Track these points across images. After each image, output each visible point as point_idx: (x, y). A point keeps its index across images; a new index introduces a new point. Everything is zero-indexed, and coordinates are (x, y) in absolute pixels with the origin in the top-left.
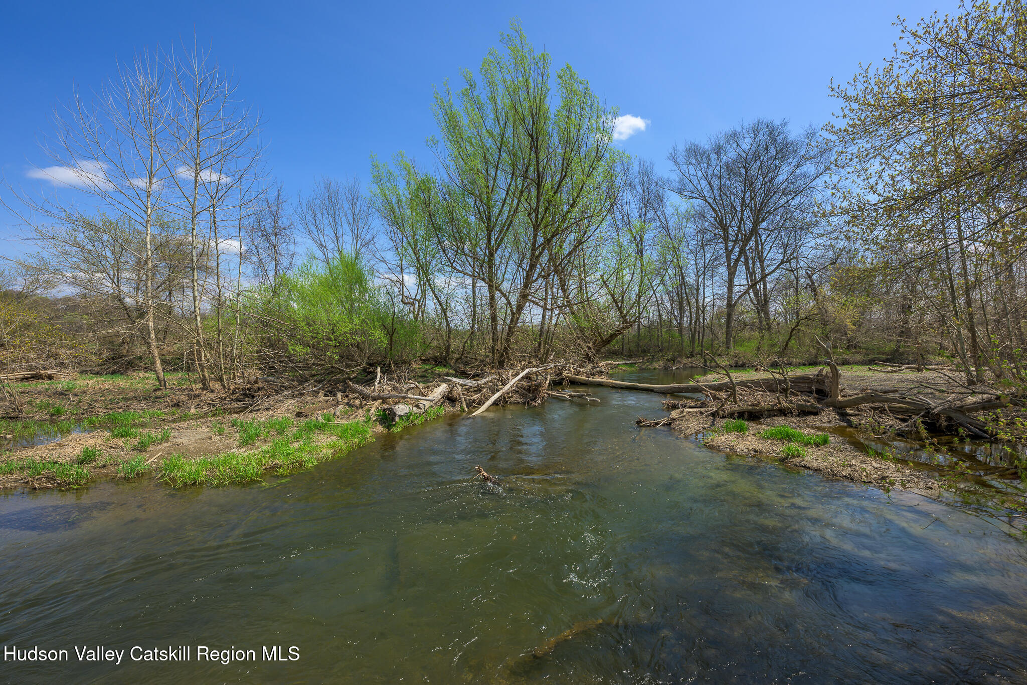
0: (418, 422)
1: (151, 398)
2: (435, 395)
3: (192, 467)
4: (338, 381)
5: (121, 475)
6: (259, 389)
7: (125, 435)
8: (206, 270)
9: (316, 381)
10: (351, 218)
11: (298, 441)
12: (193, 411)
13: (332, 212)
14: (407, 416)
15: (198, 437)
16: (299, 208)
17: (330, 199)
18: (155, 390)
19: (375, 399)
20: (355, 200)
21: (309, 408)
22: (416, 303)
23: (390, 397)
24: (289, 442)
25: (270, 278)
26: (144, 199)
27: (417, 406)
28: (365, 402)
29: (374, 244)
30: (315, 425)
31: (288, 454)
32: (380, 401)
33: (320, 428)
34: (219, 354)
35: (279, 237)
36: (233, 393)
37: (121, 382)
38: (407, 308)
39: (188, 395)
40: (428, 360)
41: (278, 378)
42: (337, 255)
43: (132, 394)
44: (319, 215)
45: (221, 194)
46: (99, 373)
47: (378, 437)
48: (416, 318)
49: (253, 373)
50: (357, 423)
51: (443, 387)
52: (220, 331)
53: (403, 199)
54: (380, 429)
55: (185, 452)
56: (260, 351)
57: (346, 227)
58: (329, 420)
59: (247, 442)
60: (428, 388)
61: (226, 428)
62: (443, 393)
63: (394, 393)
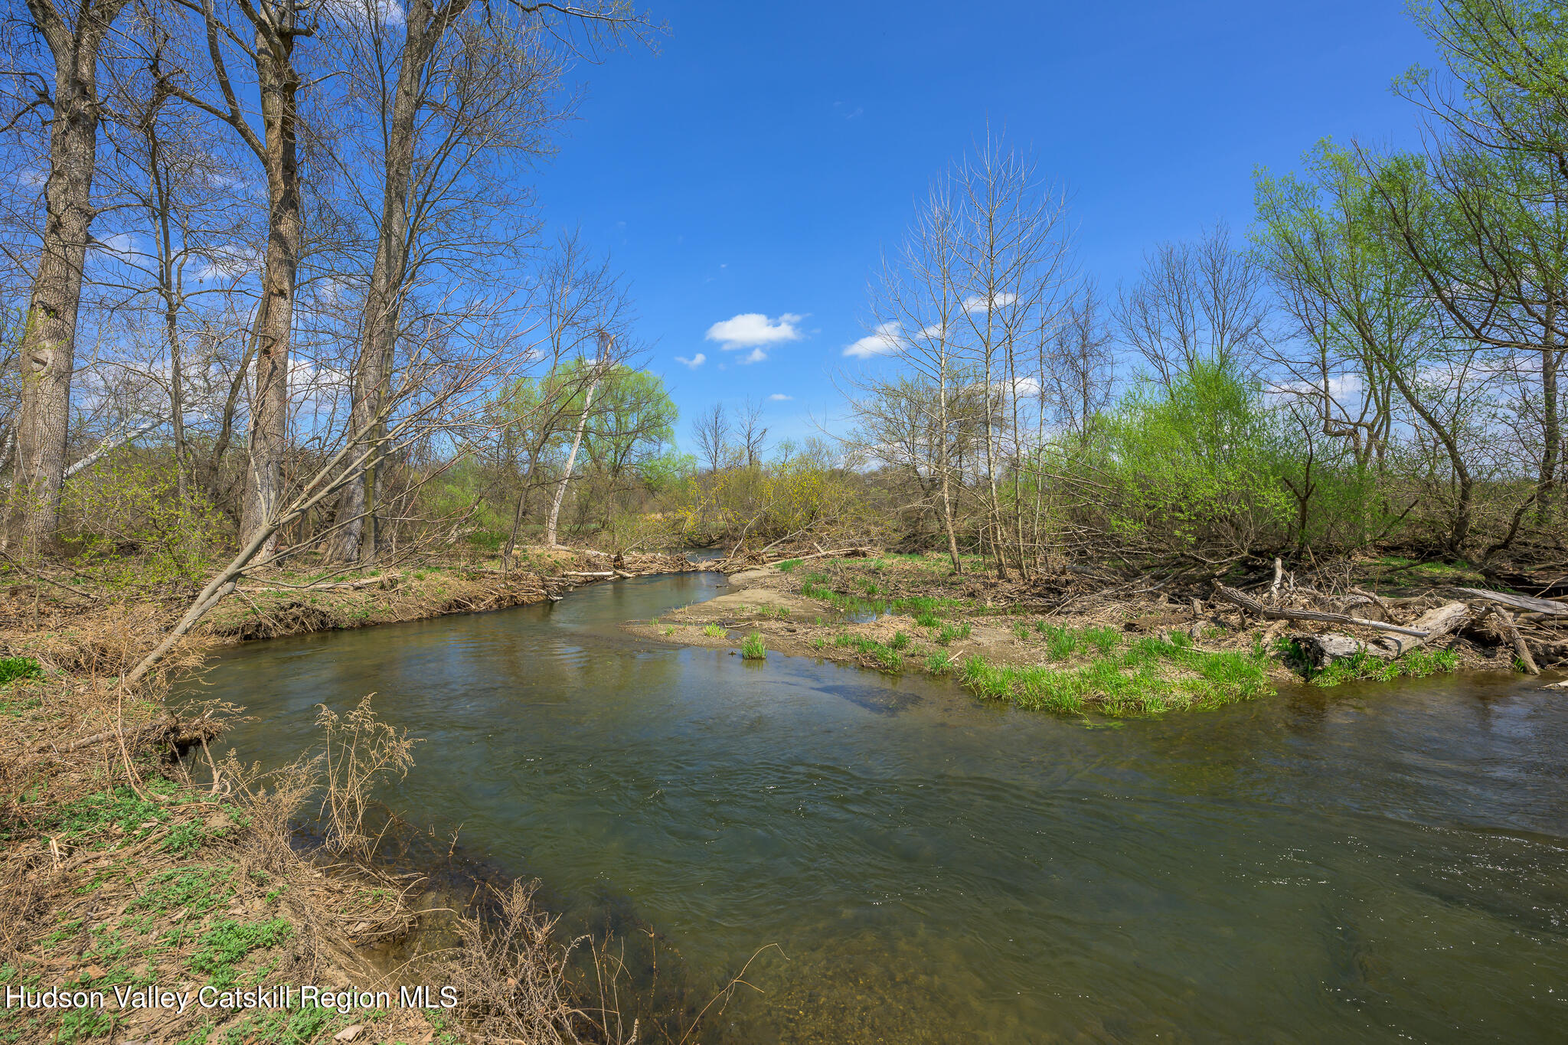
0: (1385, 675)
1: (948, 582)
2: (1429, 624)
3: (994, 676)
4: (1192, 580)
5: (928, 669)
6: (1068, 583)
7: (928, 624)
8: (1000, 423)
9: (1153, 577)
10: (1210, 298)
11: (1131, 668)
12: (989, 604)
13: (1176, 297)
14: (1353, 660)
15: (998, 638)
16: (1120, 306)
17: (1171, 278)
18: (951, 575)
19: (1271, 617)
20: (1218, 265)
21: (1145, 619)
22: (1364, 433)
23: (1306, 618)
24: (1117, 667)
25: (1078, 422)
26: (938, 350)
27: (1377, 642)
28: (1249, 621)
29: (1258, 333)
30: (1158, 648)
31: (1119, 685)
32: (1283, 622)
33: (1169, 654)
34: (1017, 532)
35: (1090, 358)
36: (1034, 586)
37: (918, 562)
38: (1340, 443)
39: (984, 583)
40: (1397, 548)
41: (1093, 568)
42: (1185, 367)
43: (929, 578)
44: (1153, 311)
45: (1018, 318)
46: (899, 552)
47: (1285, 689)
48: (1361, 463)
49: (1059, 560)
50: (1237, 657)
51: (1453, 611)
52: (1018, 502)
53: (1329, 229)
54: (1285, 674)
55: (987, 657)
56: (1066, 529)
57: (1201, 316)
58: (1182, 643)
59: (1058, 655)
60: (1404, 606)
61: (1032, 634)
62: (1452, 623)
63: (1317, 610)
